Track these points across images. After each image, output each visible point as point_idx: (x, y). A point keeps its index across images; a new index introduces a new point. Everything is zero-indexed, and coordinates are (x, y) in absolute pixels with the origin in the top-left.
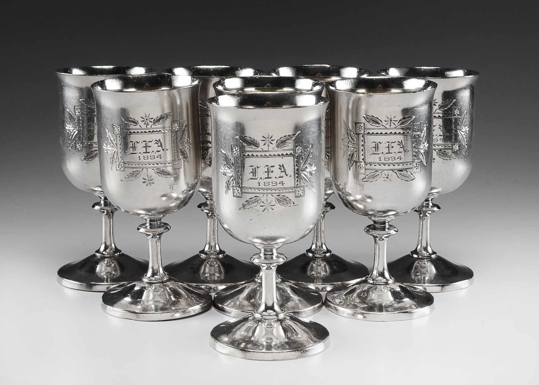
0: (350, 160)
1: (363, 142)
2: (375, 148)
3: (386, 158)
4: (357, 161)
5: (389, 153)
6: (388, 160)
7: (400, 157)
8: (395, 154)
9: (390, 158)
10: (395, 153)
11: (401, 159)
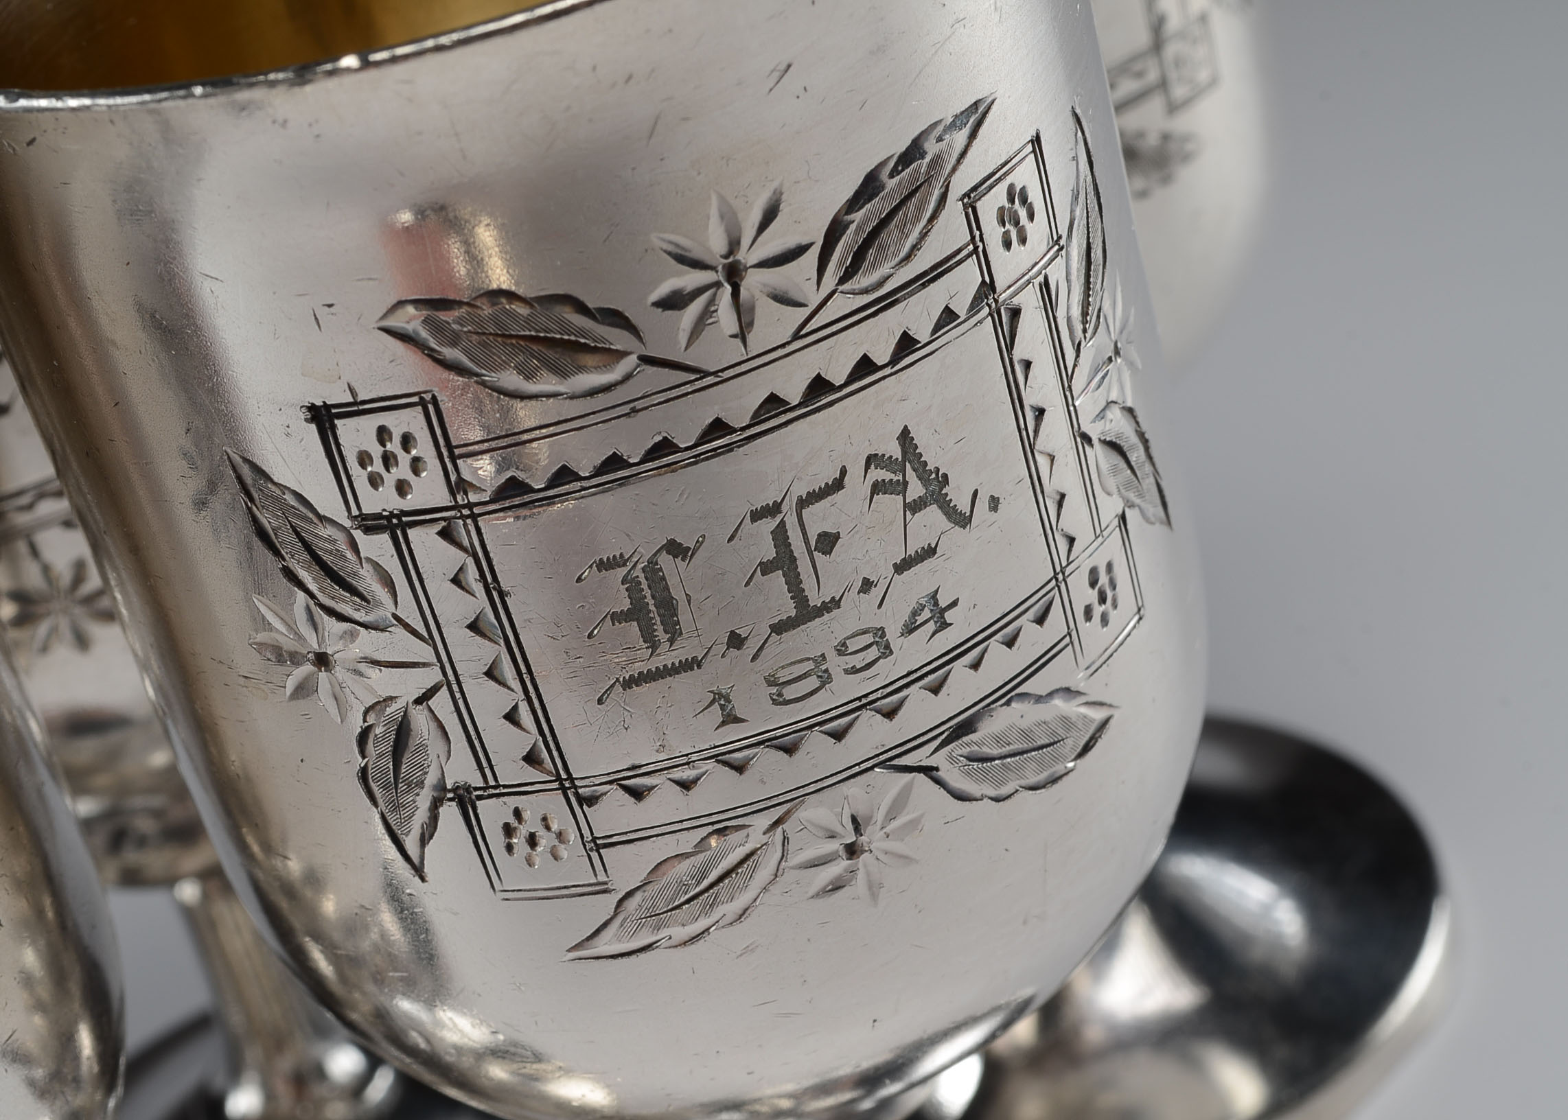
0: (385, 787)
1: (478, 588)
2: (636, 612)
3: (784, 676)
4: (468, 789)
5: (806, 613)
6: (812, 682)
7: (934, 596)
8: (876, 593)
9: (836, 664)
10: (867, 585)
11: (948, 616)
